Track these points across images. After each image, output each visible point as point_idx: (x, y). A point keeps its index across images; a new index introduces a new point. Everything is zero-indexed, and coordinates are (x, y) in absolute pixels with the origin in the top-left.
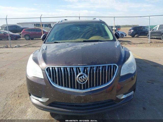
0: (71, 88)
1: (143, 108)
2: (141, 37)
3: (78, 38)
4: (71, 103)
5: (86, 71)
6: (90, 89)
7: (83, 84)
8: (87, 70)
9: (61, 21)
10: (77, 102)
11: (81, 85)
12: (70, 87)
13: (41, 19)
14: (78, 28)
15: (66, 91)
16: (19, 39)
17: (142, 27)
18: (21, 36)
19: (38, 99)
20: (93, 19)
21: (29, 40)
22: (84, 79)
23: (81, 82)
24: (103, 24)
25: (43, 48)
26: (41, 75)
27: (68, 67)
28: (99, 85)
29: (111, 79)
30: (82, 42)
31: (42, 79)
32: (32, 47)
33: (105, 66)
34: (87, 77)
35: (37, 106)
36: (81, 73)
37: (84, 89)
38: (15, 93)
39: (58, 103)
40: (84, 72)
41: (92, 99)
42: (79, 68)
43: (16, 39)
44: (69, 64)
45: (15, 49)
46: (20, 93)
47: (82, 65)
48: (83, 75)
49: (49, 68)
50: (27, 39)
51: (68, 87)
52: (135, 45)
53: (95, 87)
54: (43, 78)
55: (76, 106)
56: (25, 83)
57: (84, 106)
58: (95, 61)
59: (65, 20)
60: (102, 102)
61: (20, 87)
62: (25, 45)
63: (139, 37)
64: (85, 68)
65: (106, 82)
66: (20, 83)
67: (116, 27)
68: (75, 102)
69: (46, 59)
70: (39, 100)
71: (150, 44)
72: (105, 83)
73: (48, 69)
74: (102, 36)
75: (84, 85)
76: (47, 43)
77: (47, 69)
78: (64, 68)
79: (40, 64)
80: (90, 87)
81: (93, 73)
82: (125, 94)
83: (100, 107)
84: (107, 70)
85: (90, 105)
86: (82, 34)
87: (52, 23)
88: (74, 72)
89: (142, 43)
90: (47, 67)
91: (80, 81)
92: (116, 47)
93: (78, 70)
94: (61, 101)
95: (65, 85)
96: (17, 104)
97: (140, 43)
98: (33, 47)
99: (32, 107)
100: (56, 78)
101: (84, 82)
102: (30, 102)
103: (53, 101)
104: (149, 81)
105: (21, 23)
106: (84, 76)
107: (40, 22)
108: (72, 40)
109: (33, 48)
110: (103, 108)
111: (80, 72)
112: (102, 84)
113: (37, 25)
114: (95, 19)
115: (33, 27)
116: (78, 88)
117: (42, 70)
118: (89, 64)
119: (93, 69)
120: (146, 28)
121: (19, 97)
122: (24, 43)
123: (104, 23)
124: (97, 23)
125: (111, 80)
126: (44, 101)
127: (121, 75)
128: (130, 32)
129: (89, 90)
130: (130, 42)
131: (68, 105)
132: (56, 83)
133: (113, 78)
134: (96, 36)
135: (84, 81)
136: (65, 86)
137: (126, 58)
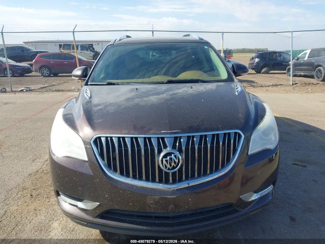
0: (147, 180)
1: (289, 217)
2: (273, 73)
3: (157, 75)
4: (146, 212)
5: (177, 144)
6: (187, 182)
7: (172, 173)
8: (180, 142)
9: (120, 40)
10: (159, 211)
11: (167, 174)
12: (144, 178)
13: (74, 34)
14: (154, 54)
15: (137, 187)
16: (28, 75)
17: (275, 53)
18: (33, 68)
19: (75, 204)
20: (184, 36)
21: (49, 76)
22: (175, 162)
23: (169, 169)
24: (206, 47)
25: (85, 95)
26: (81, 154)
27: (141, 137)
28: (205, 174)
29: (229, 160)
30: (166, 83)
31: (85, 161)
32: (56, 91)
33: (218, 135)
34: (180, 157)
35: (74, 218)
36: (168, 149)
37: (174, 182)
38: (24, 189)
39: (118, 212)
40: (174, 147)
41: (192, 202)
42: (163, 139)
43: (22, 75)
44: (142, 130)
45: (21, 94)
46: (34, 188)
47: (170, 133)
48: (173, 153)
49: (100, 138)
50: (44, 74)
51: (140, 178)
52: (264, 89)
53: (196, 178)
54: (86, 159)
55: (156, 217)
56: (44, 166)
57: (173, 218)
58: (196, 125)
59: (128, 37)
60: (211, 209)
61: (33, 175)
62: (42, 86)
63: (270, 72)
64: (176, 139)
65: (220, 167)
66: (34, 167)
67: (225, 52)
68: (156, 211)
69: (92, 120)
70: (79, 206)
71: (292, 87)
72: (217, 170)
73: (97, 141)
74: (205, 72)
75: (174, 174)
76: (91, 85)
77: (95, 141)
78: (132, 138)
79: (80, 131)
80: (187, 178)
81: (193, 148)
82: (256, 192)
83: (206, 219)
84: (221, 143)
85: (186, 215)
86: (163, 67)
87: (97, 43)
88: (153, 146)
89: (276, 85)
90: (95, 137)
91: (166, 167)
92: (237, 94)
93: (162, 144)
94: (126, 209)
95: (133, 175)
96: (29, 212)
97: (273, 86)
98: (58, 91)
99: (61, 220)
100: (114, 159)
101: (174, 168)
102: (56, 207)
103: (109, 208)
104: (297, 163)
105: (31, 42)
106: (175, 156)
107: (73, 39)
108: (143, 78)
109: (58, 93)
110: (213, 221)
111: (165, 147)
112: (211, 172)
113: (66, 47)
114: (189, 35)
115: (56, 50)
116: (160, 181)
117: (85, 143)
118: (184, 131)
119: (193, 141)
120: (283, 54)
121: (32, 197)
122: (38, 83)
123: (207, 44)
124: (195, 44)
125: (230, 164)
126: (89, 209)
127: (249, 153)
128: (253, 64)
129: (184, 185)
130: (253, 82)
131: (138, 216)
132: (115, 170)
133: (233, 158)
134: (192, 70)
135: (175, 166)
136: (134, 177)
137: (259, 118)
